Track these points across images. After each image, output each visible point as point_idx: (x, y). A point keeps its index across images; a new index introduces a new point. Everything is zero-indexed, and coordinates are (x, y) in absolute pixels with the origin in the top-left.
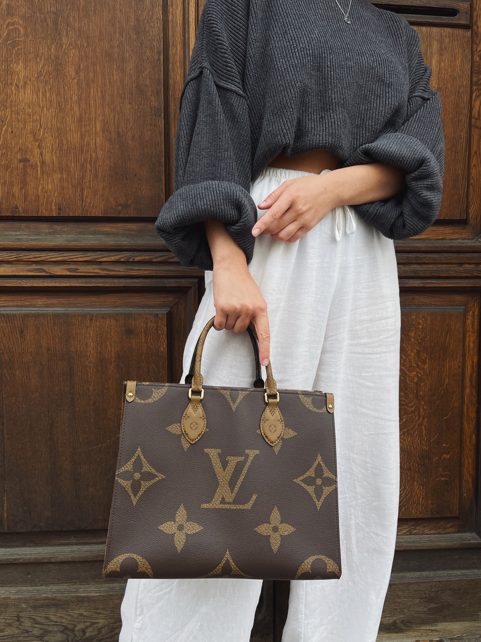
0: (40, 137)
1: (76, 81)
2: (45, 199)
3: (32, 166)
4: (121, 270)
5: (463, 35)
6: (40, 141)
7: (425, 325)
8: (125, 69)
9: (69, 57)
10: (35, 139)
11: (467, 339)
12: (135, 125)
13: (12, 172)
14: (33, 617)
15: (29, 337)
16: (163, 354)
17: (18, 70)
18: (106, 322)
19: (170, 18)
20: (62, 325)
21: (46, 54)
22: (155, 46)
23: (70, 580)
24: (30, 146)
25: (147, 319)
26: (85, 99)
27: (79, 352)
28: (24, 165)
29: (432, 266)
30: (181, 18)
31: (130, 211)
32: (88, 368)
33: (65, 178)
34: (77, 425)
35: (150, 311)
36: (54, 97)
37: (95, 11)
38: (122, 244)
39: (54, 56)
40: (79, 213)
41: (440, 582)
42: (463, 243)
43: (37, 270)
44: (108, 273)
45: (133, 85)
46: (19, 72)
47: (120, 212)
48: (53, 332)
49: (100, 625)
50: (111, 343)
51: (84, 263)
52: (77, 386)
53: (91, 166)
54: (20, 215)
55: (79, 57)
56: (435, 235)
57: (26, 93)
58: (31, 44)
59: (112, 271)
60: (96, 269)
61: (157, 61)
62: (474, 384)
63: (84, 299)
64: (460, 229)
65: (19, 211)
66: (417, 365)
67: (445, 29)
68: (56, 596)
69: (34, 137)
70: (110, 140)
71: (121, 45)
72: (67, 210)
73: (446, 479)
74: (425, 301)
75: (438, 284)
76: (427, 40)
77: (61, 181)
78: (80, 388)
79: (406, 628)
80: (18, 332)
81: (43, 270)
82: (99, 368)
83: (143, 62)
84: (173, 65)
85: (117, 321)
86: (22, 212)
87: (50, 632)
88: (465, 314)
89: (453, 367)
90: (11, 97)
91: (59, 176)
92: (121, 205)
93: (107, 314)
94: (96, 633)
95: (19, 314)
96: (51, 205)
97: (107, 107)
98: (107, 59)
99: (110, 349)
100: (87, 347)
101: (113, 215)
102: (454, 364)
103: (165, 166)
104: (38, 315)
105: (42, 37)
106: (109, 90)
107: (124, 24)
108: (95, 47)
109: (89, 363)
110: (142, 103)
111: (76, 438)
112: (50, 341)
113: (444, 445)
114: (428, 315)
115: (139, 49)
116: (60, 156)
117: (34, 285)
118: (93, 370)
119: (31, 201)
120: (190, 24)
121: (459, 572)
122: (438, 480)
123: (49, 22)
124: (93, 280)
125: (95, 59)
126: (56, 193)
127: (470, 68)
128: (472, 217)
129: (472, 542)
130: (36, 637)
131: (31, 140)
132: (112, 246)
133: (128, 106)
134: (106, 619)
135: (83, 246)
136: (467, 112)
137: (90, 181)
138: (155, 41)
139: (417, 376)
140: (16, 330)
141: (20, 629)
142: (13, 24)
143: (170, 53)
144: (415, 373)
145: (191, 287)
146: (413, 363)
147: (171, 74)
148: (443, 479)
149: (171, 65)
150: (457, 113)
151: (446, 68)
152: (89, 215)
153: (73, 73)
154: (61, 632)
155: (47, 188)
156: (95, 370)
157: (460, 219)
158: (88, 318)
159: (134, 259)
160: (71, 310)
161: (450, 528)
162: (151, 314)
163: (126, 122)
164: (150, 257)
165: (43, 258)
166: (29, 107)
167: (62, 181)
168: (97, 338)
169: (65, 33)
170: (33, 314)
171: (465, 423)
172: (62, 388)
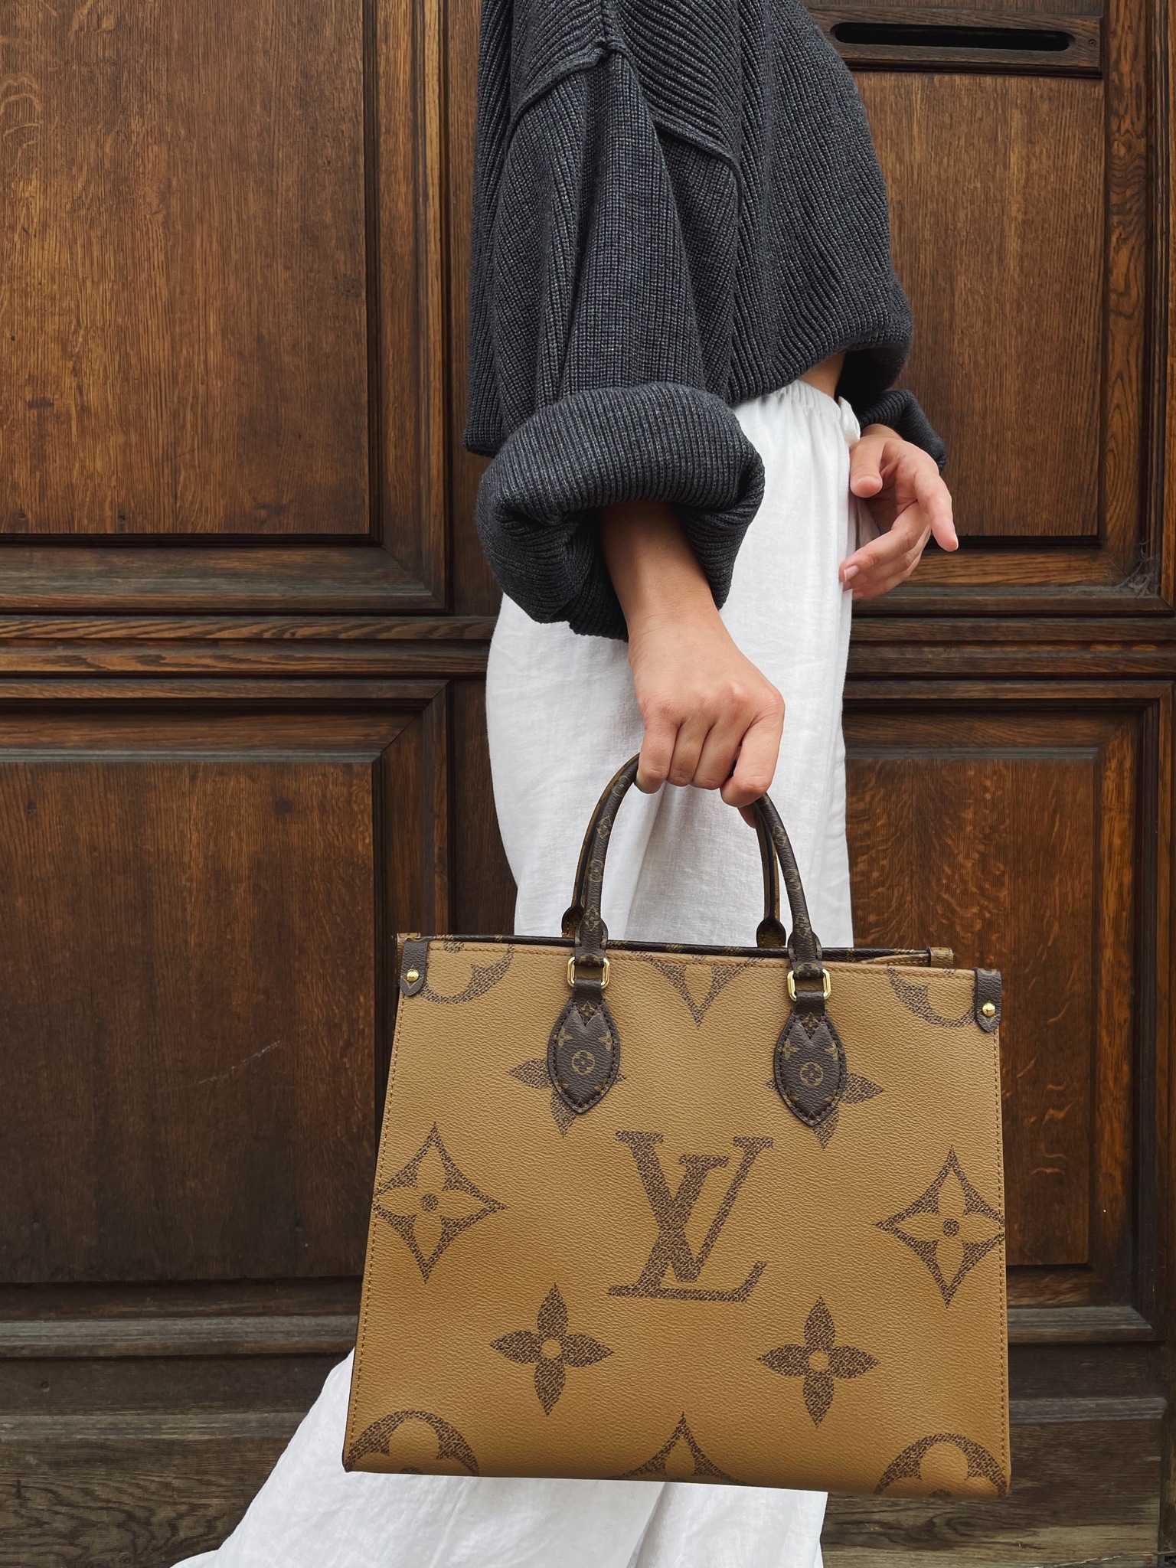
0: (77, 350)
1: (160, 217)
2: (89, 493)
3: (58, 416)
4: (264, 659)
5: (1084, 93)
6: (78, 357)
7: (1000, 792)
8: (275, 188)
9: (146, 162)
10: (66, 354)
11: (1107, 828)
12: (299, 320)
13: (13, 433)
14: (54, 1488)
15: (47, 819)
16: (363, 861)
17: (27, 194)
18: (227, 784)
19: (381, 70)
20: (126, 790)
21: (92, 160)
22: (346, 135)
23: (143, 1402)
24: (54, 370)
25: (324, 775)
26: (182, 260)
27: (165, 854)
28: (39, 416)
29: (1015, 649)
30: (408, 68)
31: (285, 521)
32: (185, 894)
33: (134, 445)
34: (158, 1029)
35: (332, 756)
36: (109, 256)
37: (205, 56)
38: (266, 599)
39: (111, 161)
40: (167, 526)
41: (1043, 1425)
42: (1091, 593)
43: (67, 660)
44: (232, 666)
45: (295, 226)
46: (30, 199)
47: (262, 523)
48: (104, 807)
49: (211, 1512)
50: (239, 833)
51: (177, 643)
52: (160, 935)
53: (195, 415)
54: (30, 532)
55: (169, 163)
56: (1023, 575)
57: (46, 247)
58: (59, 135)
59: (241, 661)
60: (204, 657)
61: (350, 168)
62: (1123, 938)
63: (177, 729)
64: (1084, 560)
65: (27, 522)
66: (982, 889)
67: (1041, 79)
68: (107, 1439)
69: (64, 349)
70: (240, 354)
71: (265, 133)
72: (140, 519)
73: (1057, 1170)
74: (1000, 734)
75: (1030, 691)
76: (996, 107)
77: (124, 452)
78: (165, 940)
79: (959, 1539)
80: (22, 806)
81: (83, 662)
82: (213, 893)
83: (318, 171)
84: (389, 176)
85: (253, 780)
86: (34, 524)
87: (94, 1526)
88: (1099, 766)
89: (1070, 895)
90: (12, 258)
91: (121, 439)
92: (264, 506)
93: (230, 763)
94: (200, 1530)
95: (25, 763)
96: (102, 510)
97: (232, 279)
98: (234, 164)
99: (236, 848)
100: (183, 843)
101: (246, 532)
102: (1073, 889)
103: (369, 415)
104: (69, 766)
105: (84, 120)
106: (237, 238)
107: (274, 85)
108: (205, 138)
109: (187, 880)
110: (316, 266)
111: (155, 1059)
112: (97, 827)
113: (1050, 1086)
114: (1006, 767)
115: (308, 141)
116: (122, 393)
117: (59, 696)
118: (197, 898)
119: (55, 500)
120: (426, 80)
121: (1089, 1403)
122: (1037, 1173)
123: (101, 85)
124: (197, 683)
125: (205, 167)
126: (114, 478)
127: (1103, 172)
128: (1112, 531)
129: (1123, 1327)
130: (60, 1538)
131: (57, 356)
132: (242, 602)
133: (283, 275)
134: (225, 1497)
135: (174, 603)
136: (1096, 278)
137: (193, 451)
138: (347, 120)
139: (980, 915)
140: (17, 800)
141: (22, 1517)
142: (18, 91)
143: (382, 148)
144: (975, 910)
145: (431, 700)
146: (970, 885)
147: (385, 199)
148: (1049, 1171)
149: (383, 178)
150: (1071, 280)
151: (1044, 172)
152: (189, 531)
153: (153, 199)
154: (119, 1525)
155: (92, 468)
156: (201, 897)
157: (1082, 536)
158: (186, 772)
159: (293, 634)
160: (147, 755)
161: (1069, 1292)
162: (335, 765)
163: (276, 311)
164: (333, 628)
165: (81, 632)
166: (53, 279)
167: (128, 451)
168: (207, 822)
169: (136, 109)
170: (56, 763)
171: (1104, 1033)
172: (124, 941)
